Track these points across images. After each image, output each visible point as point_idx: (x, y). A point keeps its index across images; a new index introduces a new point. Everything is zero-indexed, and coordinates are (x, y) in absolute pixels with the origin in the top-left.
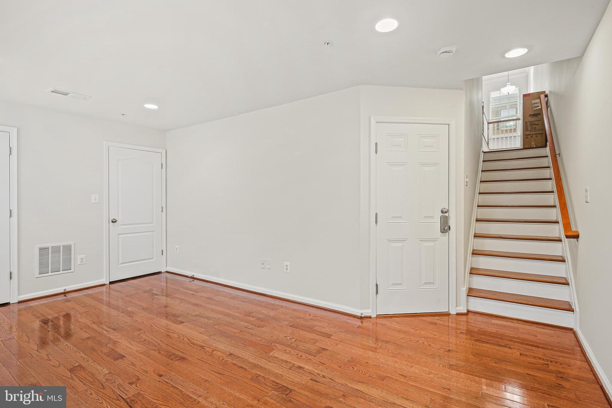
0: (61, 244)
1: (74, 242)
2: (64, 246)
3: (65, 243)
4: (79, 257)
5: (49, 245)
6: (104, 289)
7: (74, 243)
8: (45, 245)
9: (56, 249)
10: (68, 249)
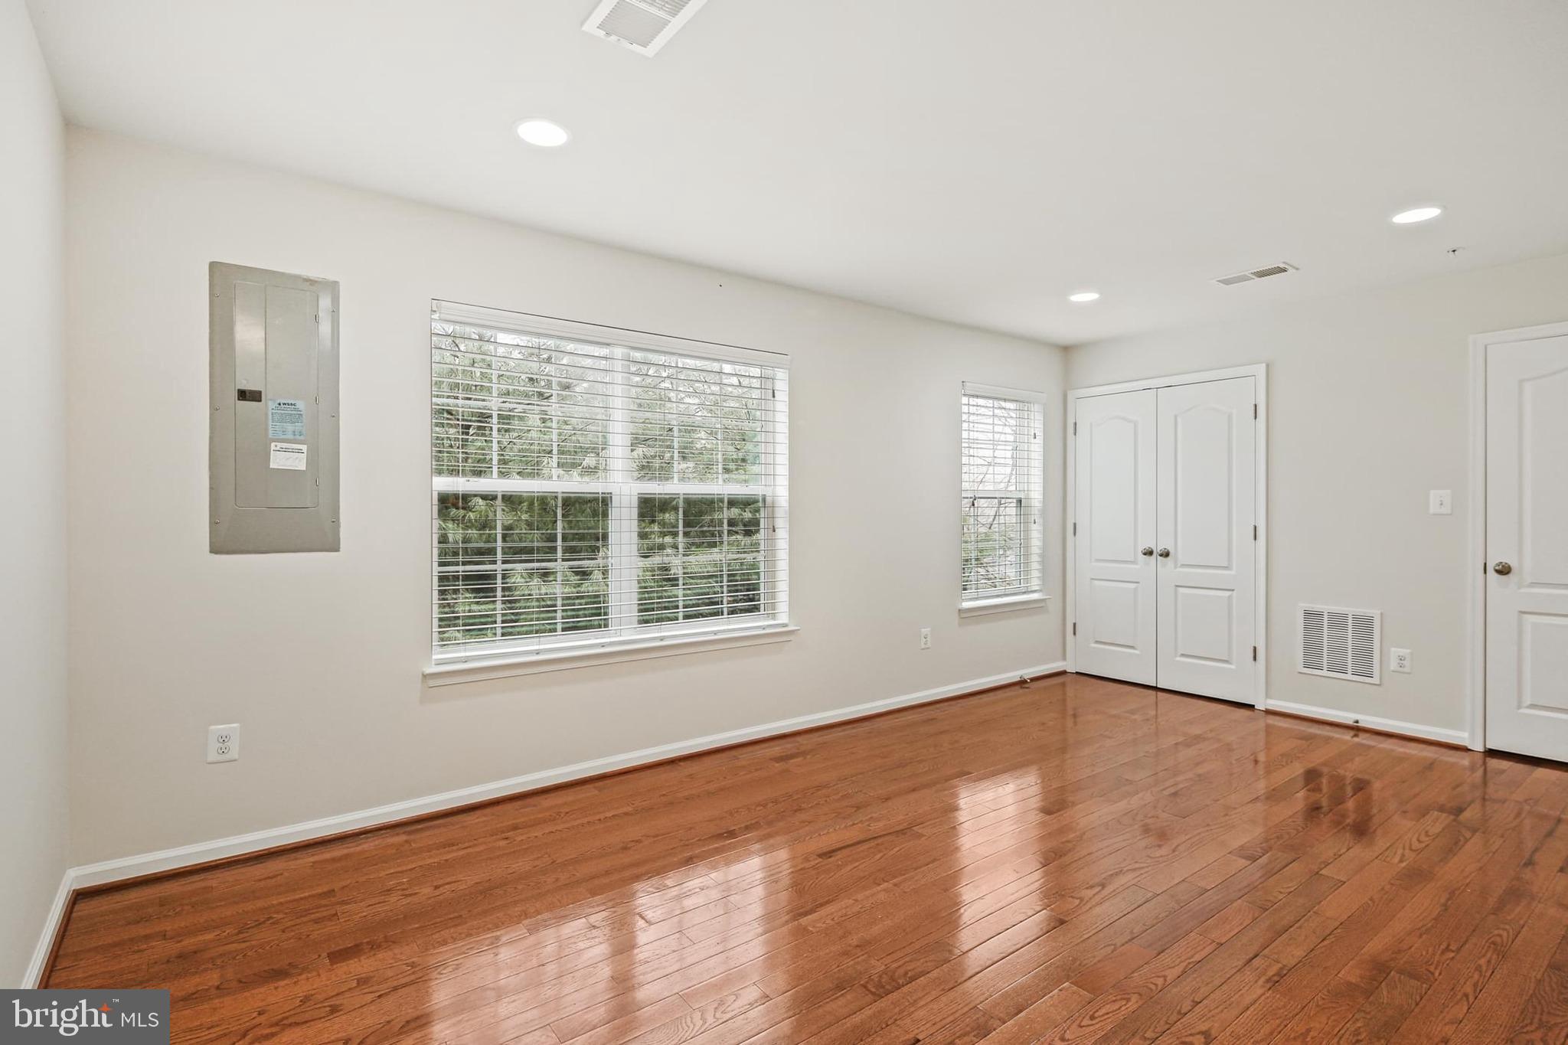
0: (1350, 610)
1: (1379, 612)
2: (1355, 617)
3: (1360, 611)
4: (1395, 652)
5: (1325, 608)
6: (1465, 761)
7: (1382, 614)
8: (1317, 607)
9: (1338, 621)
10: (1364, 625)
